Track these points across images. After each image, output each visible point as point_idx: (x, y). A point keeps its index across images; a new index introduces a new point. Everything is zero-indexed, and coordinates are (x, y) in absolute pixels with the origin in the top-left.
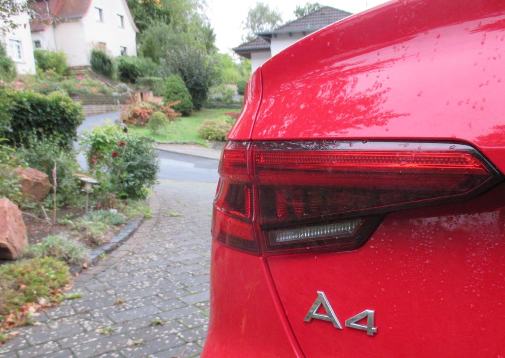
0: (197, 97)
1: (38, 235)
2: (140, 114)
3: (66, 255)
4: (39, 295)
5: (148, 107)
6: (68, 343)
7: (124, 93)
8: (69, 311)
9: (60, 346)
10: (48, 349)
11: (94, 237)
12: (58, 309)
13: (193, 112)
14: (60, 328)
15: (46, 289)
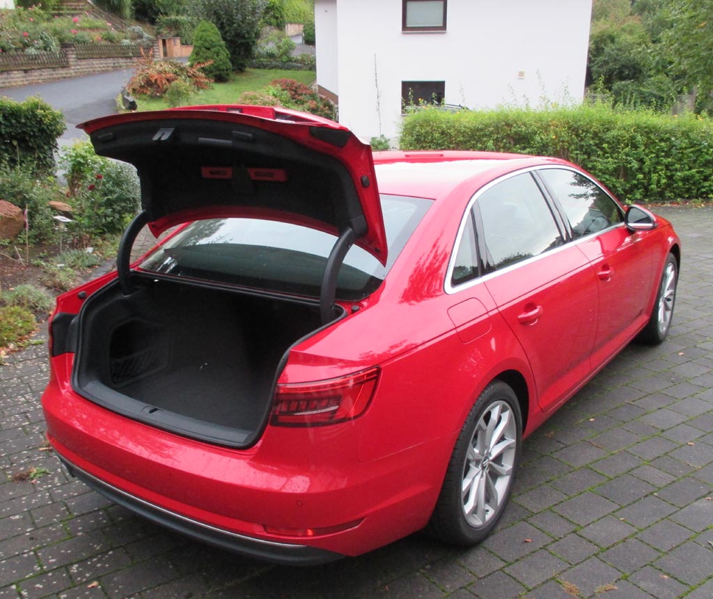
0: (239, 54)
1: (10, 278)
2: (156, 80)
3: (33, 303)
4: (9, 341)
5: (167, 70)
6: (27, 379)
7: (139, 41)
8: (32, 355)
9: (22, 381)
10: (13, 383)
11: (63, 284)
12: (24, 353)
13: (232, 76)
14: (23, 368)
15: (14, 336)
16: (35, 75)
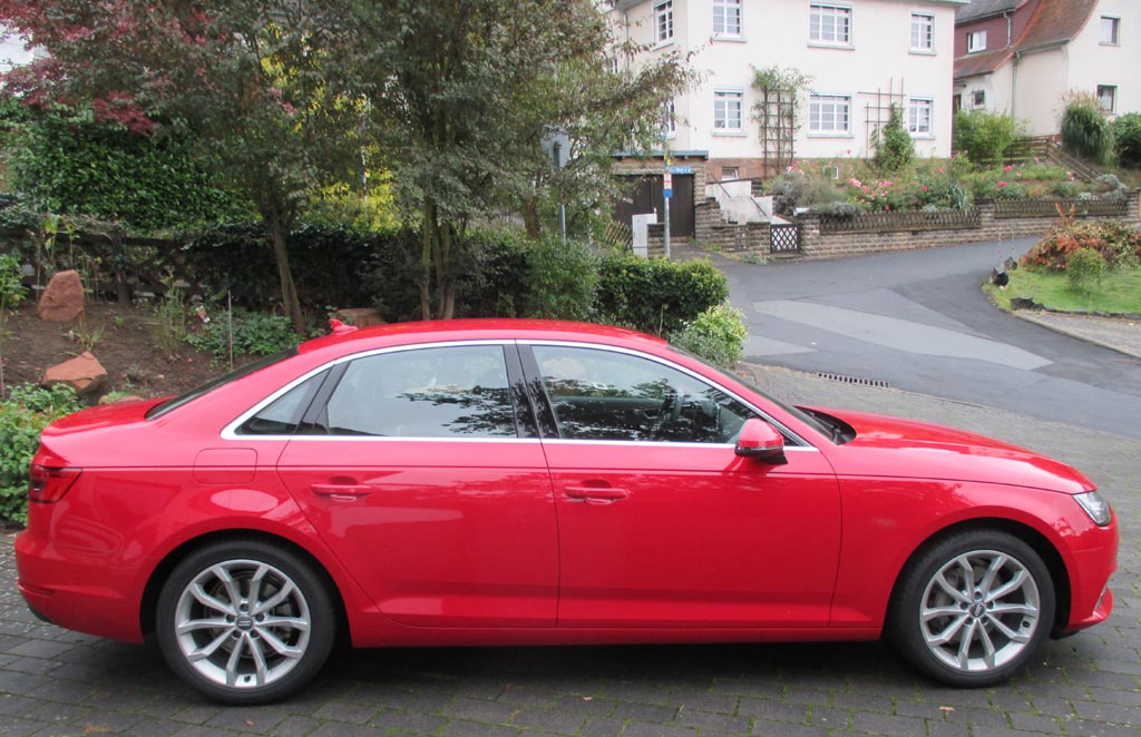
2: (1062, 247)
16: (927, 238)
